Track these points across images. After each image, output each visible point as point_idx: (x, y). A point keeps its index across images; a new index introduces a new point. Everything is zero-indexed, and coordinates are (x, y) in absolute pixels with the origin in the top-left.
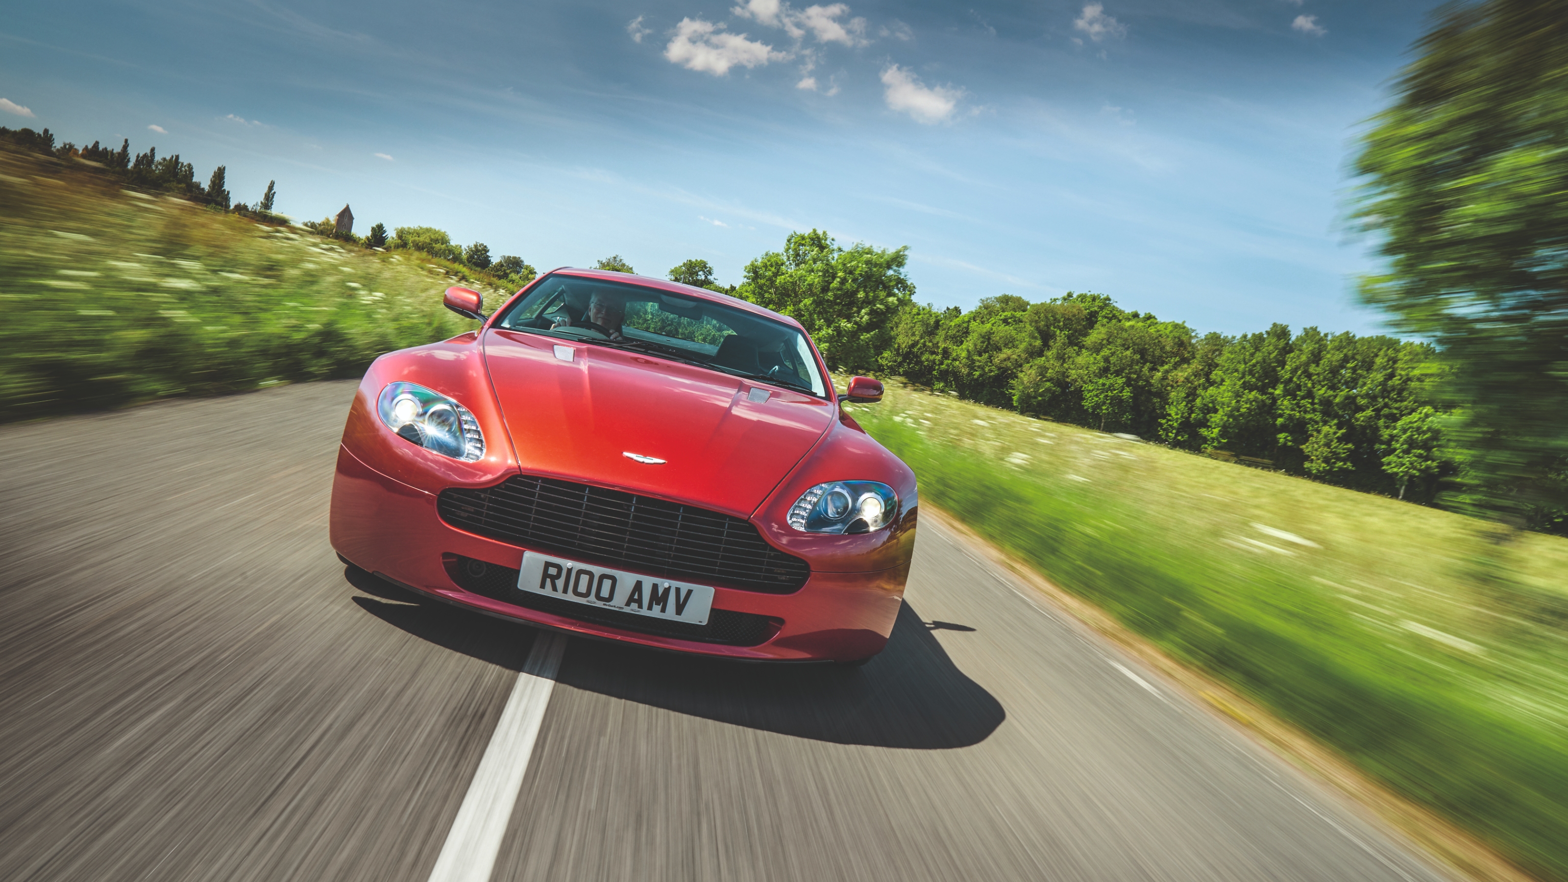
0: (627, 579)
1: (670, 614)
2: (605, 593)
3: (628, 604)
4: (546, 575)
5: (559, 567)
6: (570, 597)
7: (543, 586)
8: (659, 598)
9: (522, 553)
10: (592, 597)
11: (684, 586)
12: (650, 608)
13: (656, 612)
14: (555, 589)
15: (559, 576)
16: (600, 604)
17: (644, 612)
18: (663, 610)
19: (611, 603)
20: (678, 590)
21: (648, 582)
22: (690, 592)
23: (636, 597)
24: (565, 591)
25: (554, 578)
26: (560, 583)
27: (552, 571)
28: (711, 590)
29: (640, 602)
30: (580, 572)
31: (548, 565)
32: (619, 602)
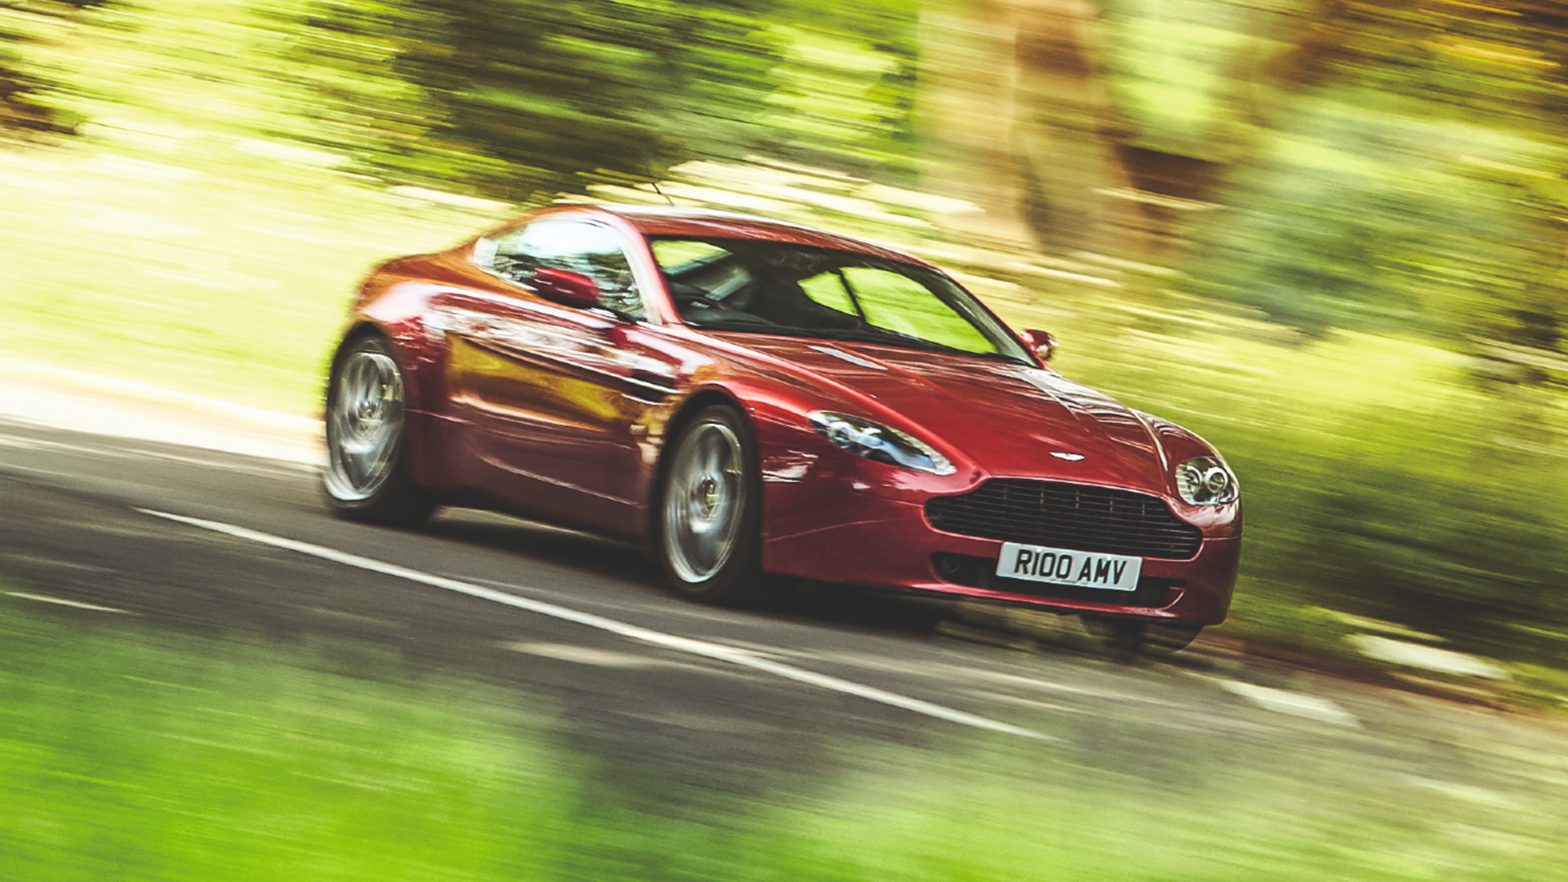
0: (1080, 557)
1: (1110, 585)
2: (1063, 572)
3: (1080, 579)
4: (1019, 561)
5: (1029, 553)
6: (1037, 578)
7: (1017, 570)
8: (1102, 572)
9: (1000, 545)
10: (1054, 575)
11: (1121, 558)
12: (1096, 580)
13: (1099, 584)
14: (1026, 572)
15: (1029, 561)
16: (1059, 581)
17: (1091, 585)
18: (1105, 581)
19: (1067, 579)
20: (1116, 562)
21: (1095, 557)
22: (1124, 563)
23: (1086, 571)
24: (1034, 573)
25: (1026, 563)
26: (1030, 566)
27: (1025, 557)
28: (1139, 559)
29: (1088, 575)
30: (1046, 555)
31: (1022, 552)
32: (1073, 579)
